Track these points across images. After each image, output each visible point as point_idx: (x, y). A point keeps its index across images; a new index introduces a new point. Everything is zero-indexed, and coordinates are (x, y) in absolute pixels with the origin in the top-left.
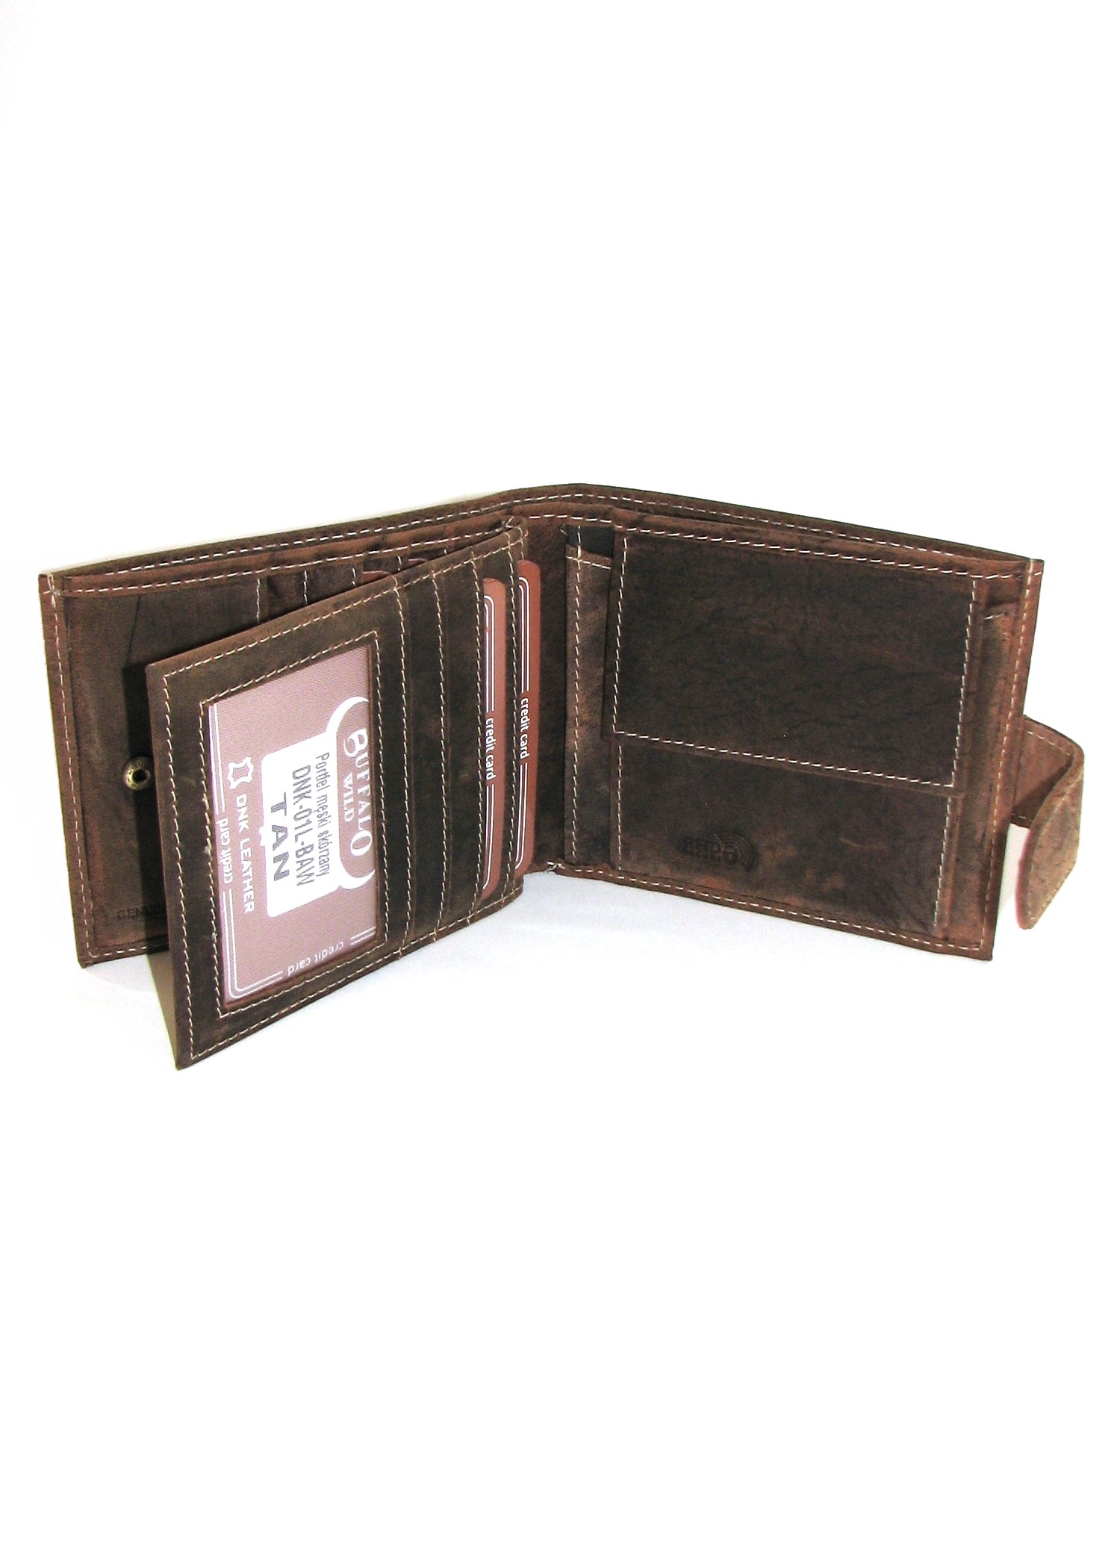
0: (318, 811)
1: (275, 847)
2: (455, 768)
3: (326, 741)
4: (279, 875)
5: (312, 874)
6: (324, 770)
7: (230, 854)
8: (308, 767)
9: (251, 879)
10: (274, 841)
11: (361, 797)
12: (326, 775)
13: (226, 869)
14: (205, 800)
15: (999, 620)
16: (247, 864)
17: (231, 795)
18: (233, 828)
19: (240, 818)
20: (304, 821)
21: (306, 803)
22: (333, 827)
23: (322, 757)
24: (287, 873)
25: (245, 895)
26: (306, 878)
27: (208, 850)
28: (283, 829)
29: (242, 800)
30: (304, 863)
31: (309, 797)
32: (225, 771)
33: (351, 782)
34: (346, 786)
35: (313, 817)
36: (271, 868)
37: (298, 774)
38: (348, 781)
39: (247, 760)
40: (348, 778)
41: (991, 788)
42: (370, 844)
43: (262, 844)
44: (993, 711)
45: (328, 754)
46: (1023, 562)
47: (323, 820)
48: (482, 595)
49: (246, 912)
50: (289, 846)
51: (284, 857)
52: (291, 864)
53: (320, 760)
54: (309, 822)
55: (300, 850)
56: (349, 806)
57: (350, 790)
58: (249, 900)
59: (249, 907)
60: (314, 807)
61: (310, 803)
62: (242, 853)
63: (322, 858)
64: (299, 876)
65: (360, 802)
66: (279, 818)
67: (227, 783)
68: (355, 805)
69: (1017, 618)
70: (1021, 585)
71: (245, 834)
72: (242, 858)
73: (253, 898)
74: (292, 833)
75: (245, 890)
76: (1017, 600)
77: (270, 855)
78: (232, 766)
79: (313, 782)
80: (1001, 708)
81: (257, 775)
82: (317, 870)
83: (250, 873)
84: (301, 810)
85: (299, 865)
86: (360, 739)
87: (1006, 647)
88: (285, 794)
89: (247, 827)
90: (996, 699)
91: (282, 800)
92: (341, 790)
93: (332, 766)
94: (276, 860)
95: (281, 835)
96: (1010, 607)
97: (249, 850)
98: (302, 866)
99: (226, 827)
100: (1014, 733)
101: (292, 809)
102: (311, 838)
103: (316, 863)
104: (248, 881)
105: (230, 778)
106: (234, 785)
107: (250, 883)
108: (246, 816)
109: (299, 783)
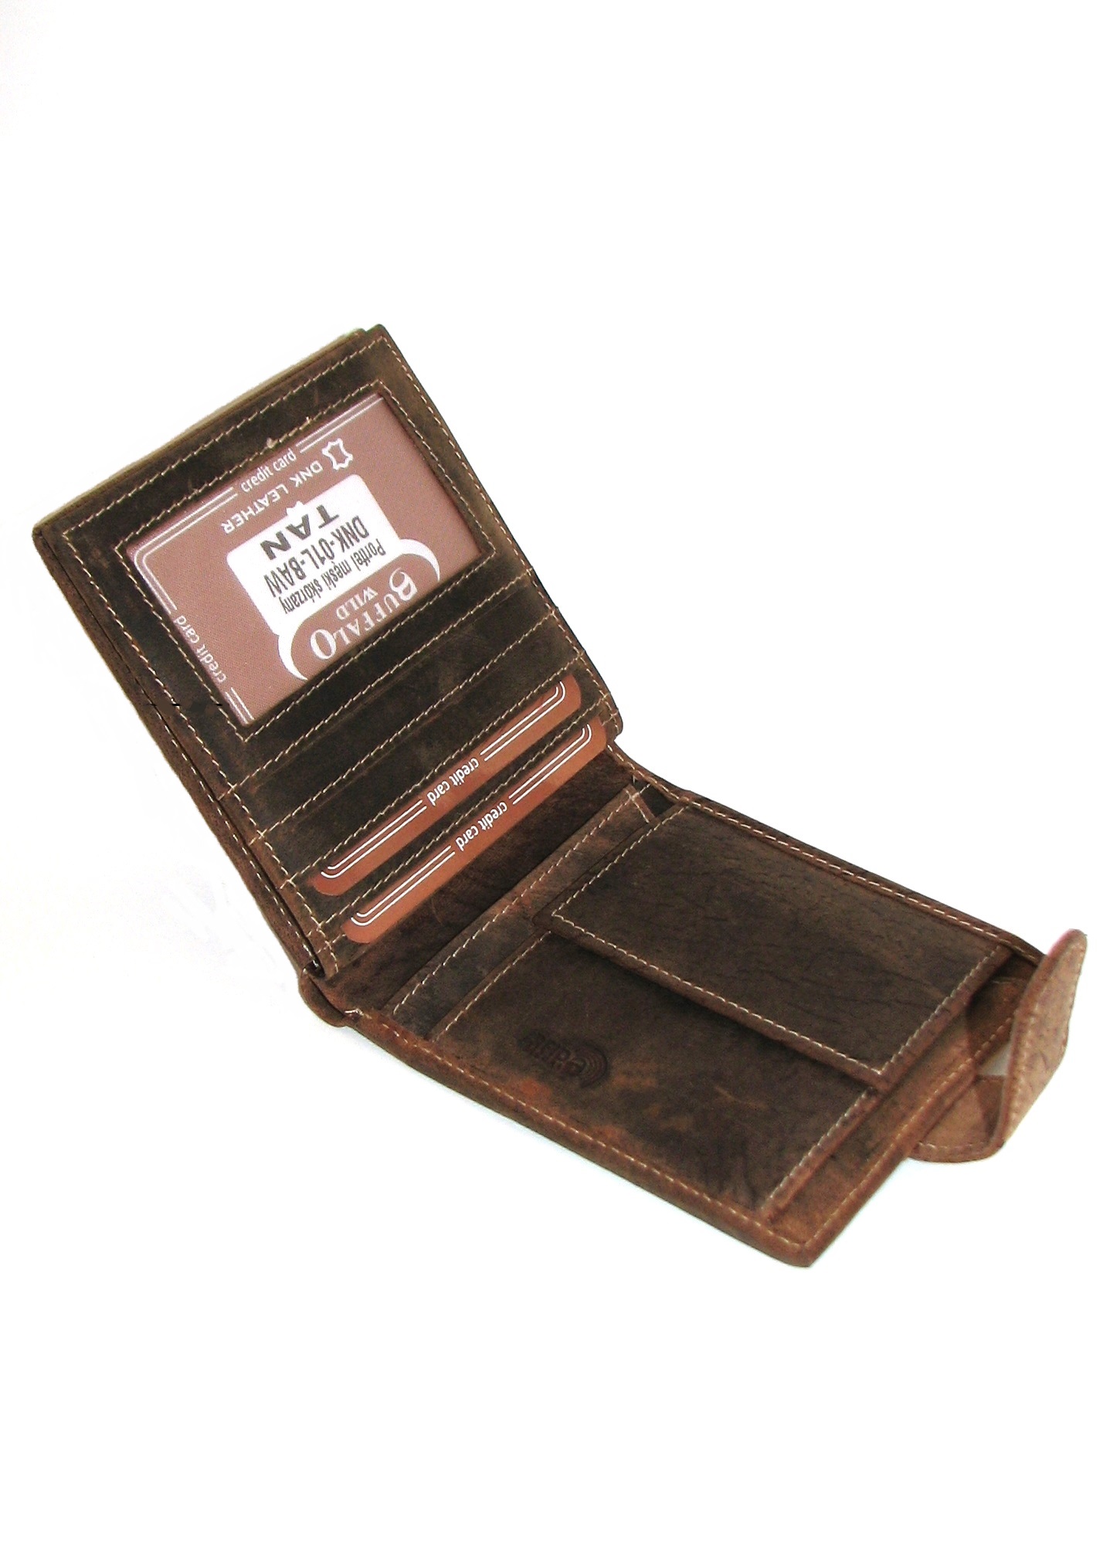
0: (335, 567)
1: (291, 528)
2: (426, 735)
3: (397, 547)
4: (267, 546)
5: (280, 591)
6: (371, 556)
7: (268, 476)
8: (367, 534)
9: (254, 514)
10: (296, 525)
11: (362, 624)
12: (366, 561)
13: (254, 479)
14: (306, 422)
16: (265, 501)
17: (315, 454)
18: (294, 469)
19: (302, 473)
20: (322, 554)
21: (337, 547)
22: (328, 596)
23: (380, 547)
24: (272, 556)
25: (237, 515)
26: (274, 585)
27: (270, 444)
28: (308, 533)
29: (316, 468)
30: (287, 575)
31: (343, 550)
32: (333, 438)
33: (371, 597)
34: (365, 592)
35: (328, 565)
36: (269, 534)
37: (357, 523)
38: (370, 593)
39: (350, 457)
40: (373, 592)
42: (327, 657)
43: (289, 510)
45: (384, 553)
47: (329, 578)
49: (223, 525)
50: (296, 544)
51: (284, 546)
52: (282, 558)
53: (376, 546)
54: (322, 560)
55: (296, 563)
56: (350, 608)
57: (363, 601)
58: (235, 523)
59: (228, 527)
60: (338, 560)
61: (342, 556)
62: (274, 491)
63: (297, 596)
64: (273, 573)
65: (357, 620)
66: (315, 520)
67: (324, 444)
68: (356, 615)
71: (290, 485)
72: (269, 494)
73: (238, 525)
74: (306, 544)
75: (242, 512)
77: (281, 526)
78: (340, 442)
79: (356, 547)
81: (343, 475)
82: (286, 594)
83: (260, 510)
84: (330, 545)
85: (283, 569)
86: (405, 591)
88: (337, 516)
89: (297, 485)
91: (331, 515)
92: (359, 589)
93: (377, 563)
94: (280, 535)
95: (302, 530)
97: (279, 497)
98: (282, 572)
99: (289, 460)
101: (327, 533)
102: (312, 573)
103: (292, 590)
104: (251, 511)
105: (331, 444)
106: (325, 452)
107: (250, 516)
108: (305, 479)
109: (351, 529)
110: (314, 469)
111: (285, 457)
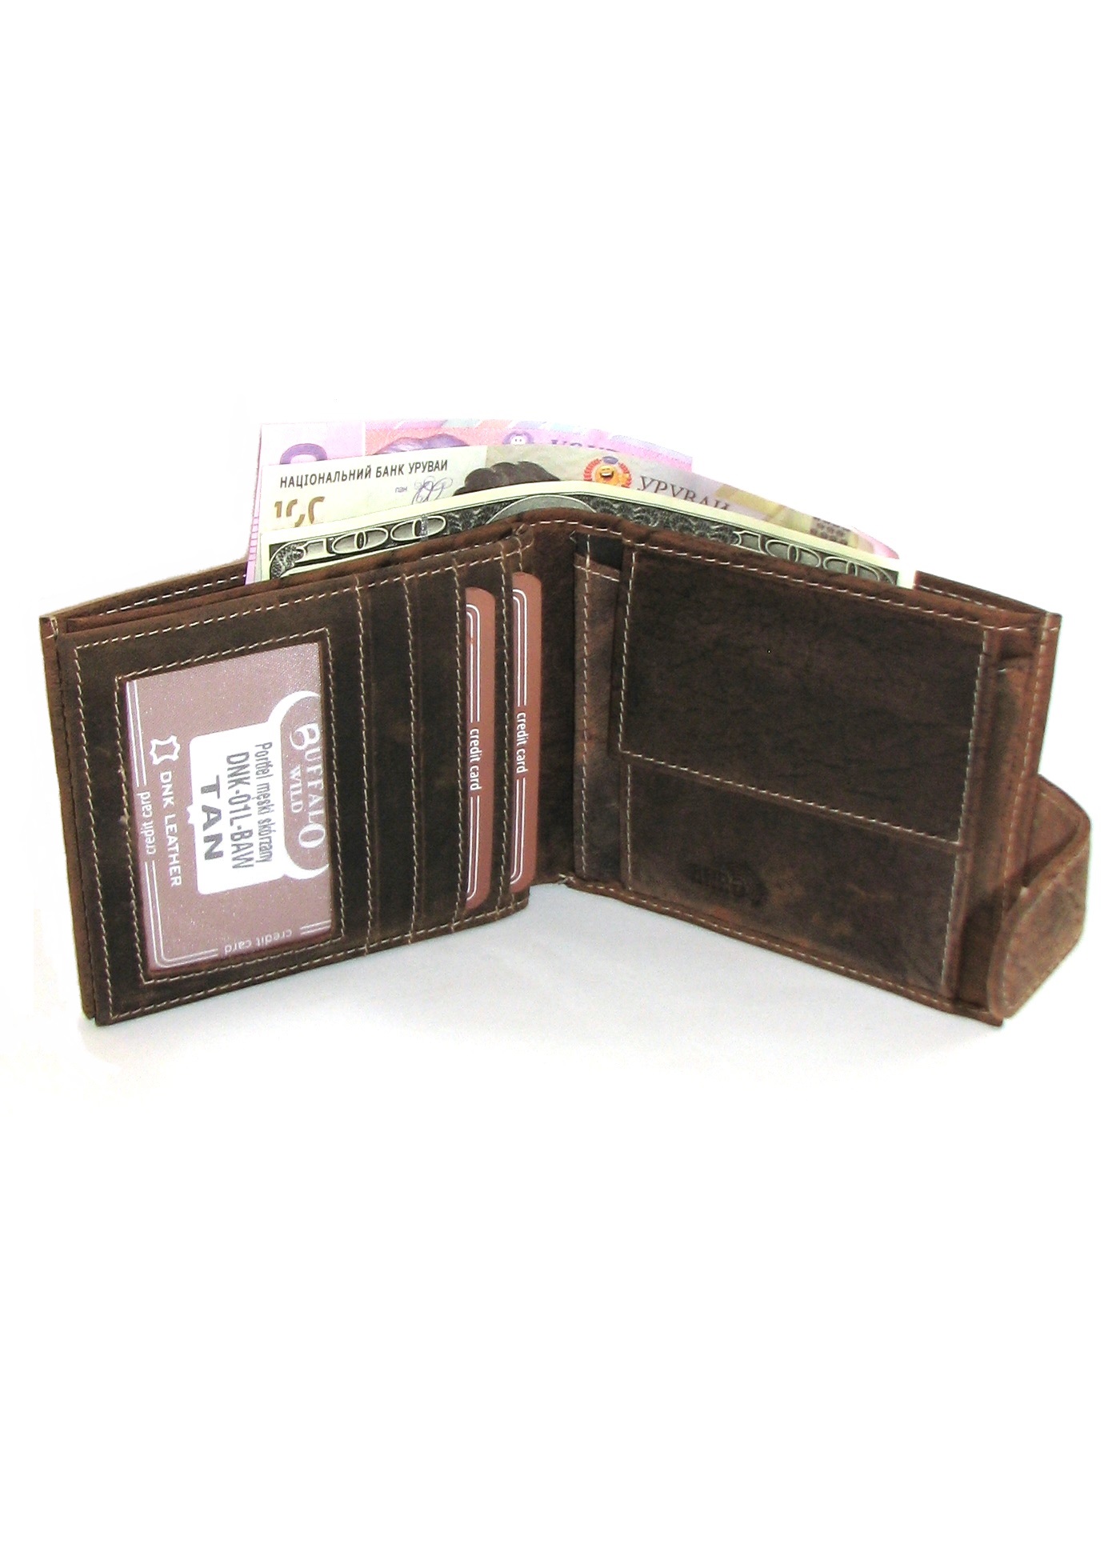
0: (258, 798)
1: (205, 827)
2: (429, 774)
3: (269, 730)
4: (210, 855)
5: (251, 859)
6: (266, 759)
7: (152, 827)
8: (247, 754)
9: (177, 854)
10: (205, 820)
11: (314, 790)
12: (268, 765)
13: (149, 841)
14: (122, 771)
15: (1013, 674)
16: (172, 840)
17: (153, 771)
18: (157, 800)
19: (165, 794)
20: (241, 806)
21: (243, 789)
22: (277, 816)
23: (263, 746)
24: (220, 854)
25: (171, 869)
26: (242, 861)
27: (125, 819)
28: (218, 812)
29: (166, 777)
30: (241, 847)
31: (248, 784)
32: (148, 748)
33: (299, 773)
34: (293, 777)
35: (253, 804)
36: (201, 848)
37: (232, 760)
38: (295, 773)
39: (173, 739)
40: (296, 769)
41: (1002, 849)
42: (322, 839)
43: (190, 821)
44: (1006, 768)
45: (271, 744)
46: (1037, 615)
47: (264, 808)
48: (463, 604)
49: (172, 885)
50: (222, 827)
51: (217, 838)
52: (226, 846)
53: (261, 749)
54: (246, 808)
55: (237, 834)
56: (297, 798)
57: (298, 782)
58: (176, 874)
59: (177, 882)
60: (254, 793)
61: (251, 789)
62: (167, 828)
63: (263, 845)
64: (234, 859)
65: (310, 795)
66: (210, 799)
67: (149, 759)
68: (305, 797)
69: (1031, 674)
70: (1035, 640)
71: (170, 810)
72: (167, 833)
73: (179, 872)
74: (226, 816)
75: (171, 863)
76: (1030, 655)
77: (200, 835)
78: (155, 742)
79: (252, 769)
80: (1013, 766)
81: (185, 754)
82: (257, 855)
83: (177, 848)
84: (238, 795)
85: (235, 848)
86: (311, 735)
87: (1019, 704)
88: (218, 777)
89: (172, 803)
90: (1009, 756)
91: (215, 782)
92: (287, 782)
93: (275, 756)
94: (207, 839)
95: (213, 816)
96: (1023, 662)
97: (175, 826)
98: (239, 850)
99: (147, 800)
100: (1026, 795)
101: (227, 792)
102: (251, 823)
103: (256, 848)
104: (174, 856)
105: (152, 753)
106: (156, 761)
107: (177, 858)
108: (171, 793)
109: (235, 768)
110: (166, 778)
111: (143, 803)
